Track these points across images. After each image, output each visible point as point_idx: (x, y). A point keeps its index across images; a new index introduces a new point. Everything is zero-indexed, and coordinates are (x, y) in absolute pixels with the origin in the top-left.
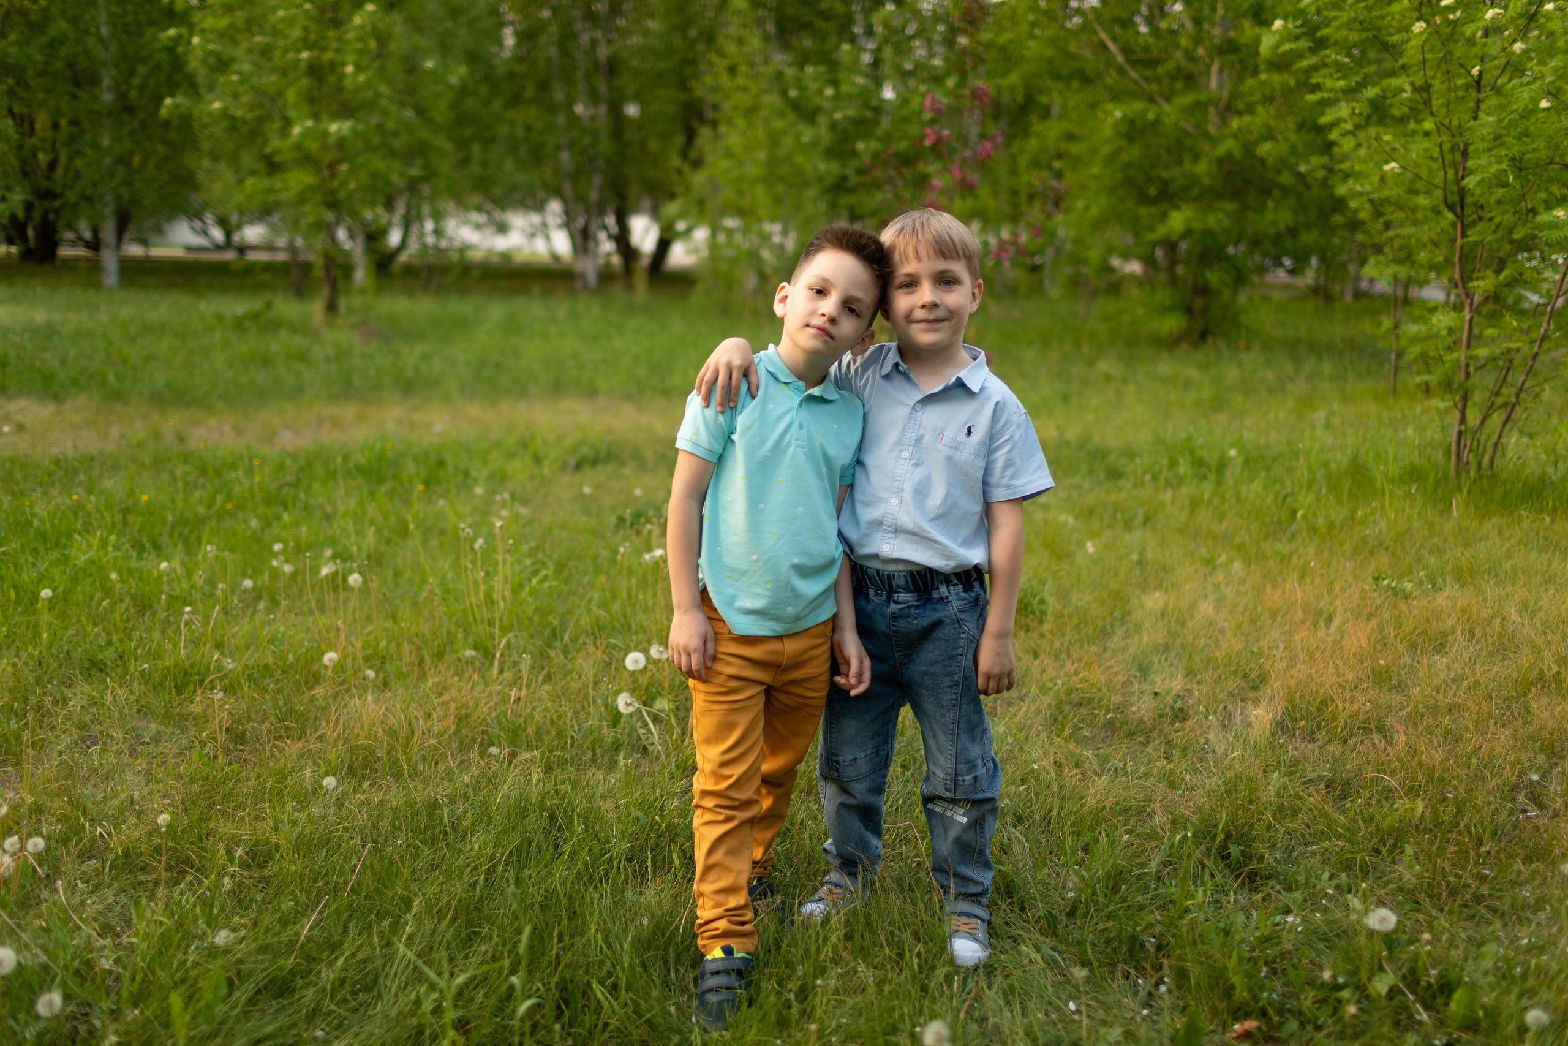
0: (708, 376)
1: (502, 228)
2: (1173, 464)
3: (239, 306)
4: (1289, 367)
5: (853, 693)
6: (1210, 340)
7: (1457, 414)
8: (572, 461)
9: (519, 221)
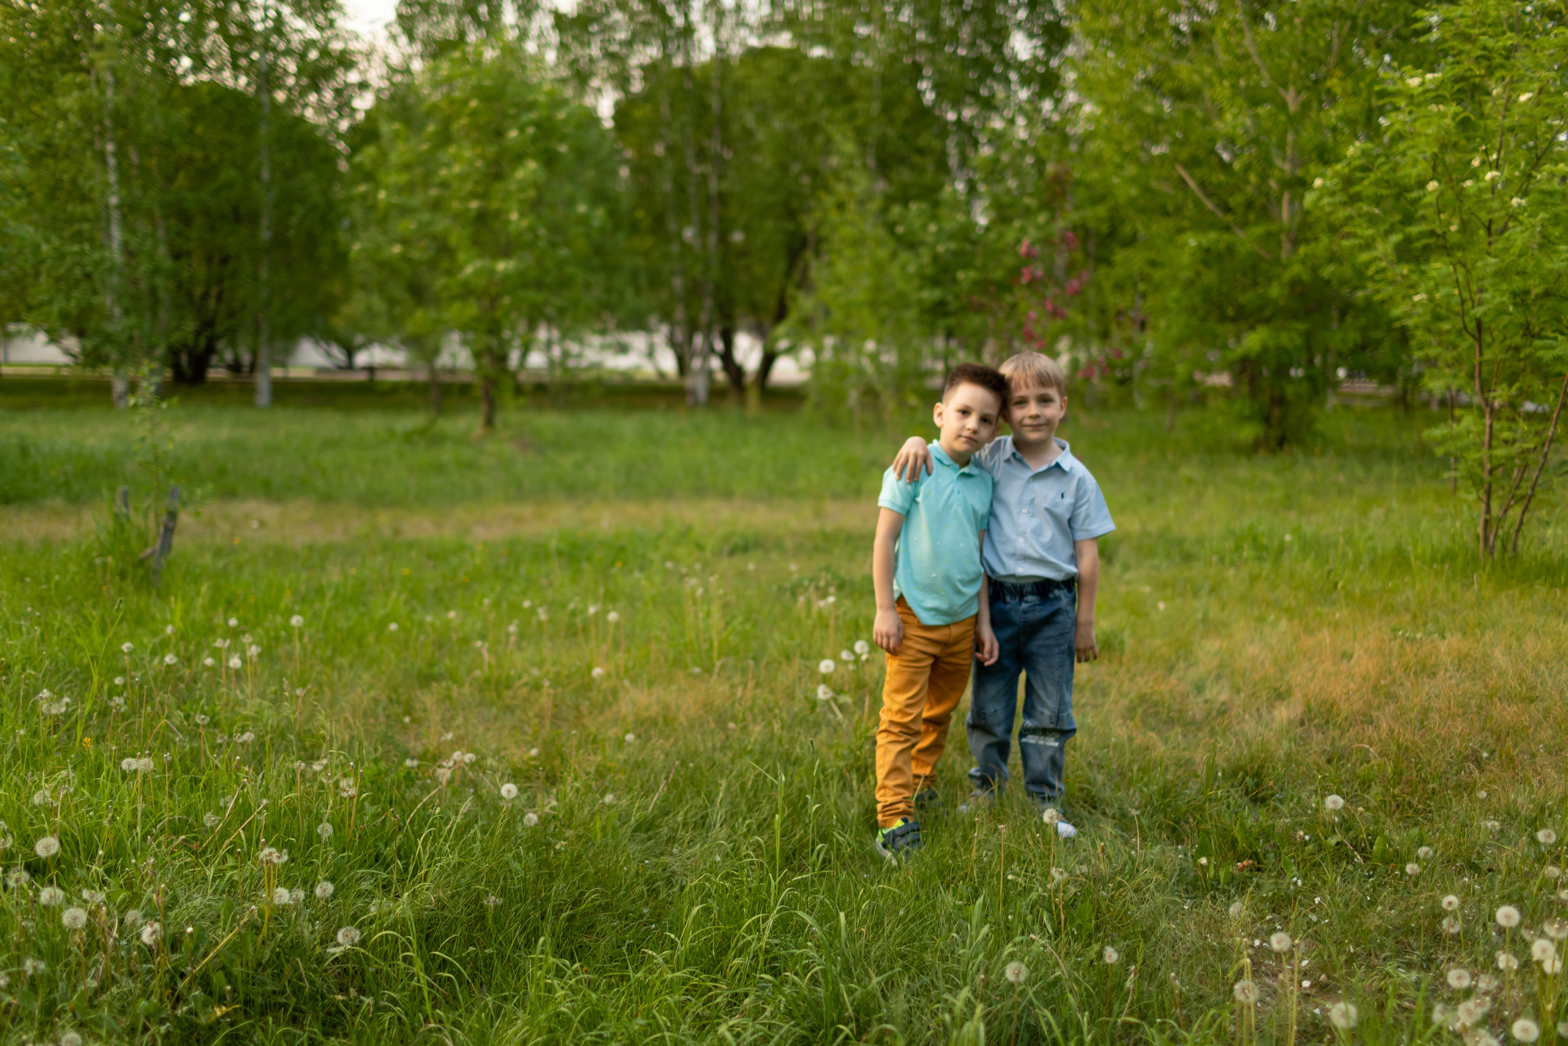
0: (902, 460)
1: (623, 349)
2: (1238, 548)
3: (409, 422)
4: (1360, 472)
5: (987, 664)
6: (1286, 447)
7: (1483, 506)
8: (727, 548)
9: (638, 341)
